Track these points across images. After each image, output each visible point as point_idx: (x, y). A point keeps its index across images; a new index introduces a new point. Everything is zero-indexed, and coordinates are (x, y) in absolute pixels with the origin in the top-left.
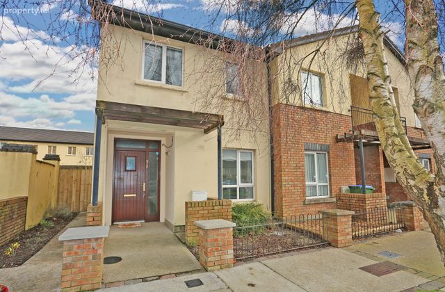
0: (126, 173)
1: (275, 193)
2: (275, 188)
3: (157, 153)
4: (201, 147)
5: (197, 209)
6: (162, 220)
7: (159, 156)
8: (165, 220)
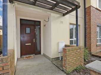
0: (26, 35)
1: (86, 42)
2: (86, 40)
3: (39, 26)
4: (62, 22)
5: (71, 52)
6: (42, 53)
7: (40, 28)
8: (43, 54)
